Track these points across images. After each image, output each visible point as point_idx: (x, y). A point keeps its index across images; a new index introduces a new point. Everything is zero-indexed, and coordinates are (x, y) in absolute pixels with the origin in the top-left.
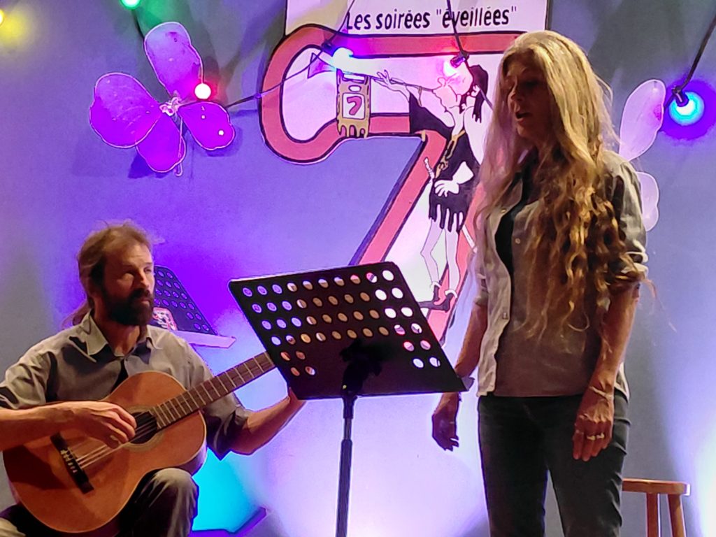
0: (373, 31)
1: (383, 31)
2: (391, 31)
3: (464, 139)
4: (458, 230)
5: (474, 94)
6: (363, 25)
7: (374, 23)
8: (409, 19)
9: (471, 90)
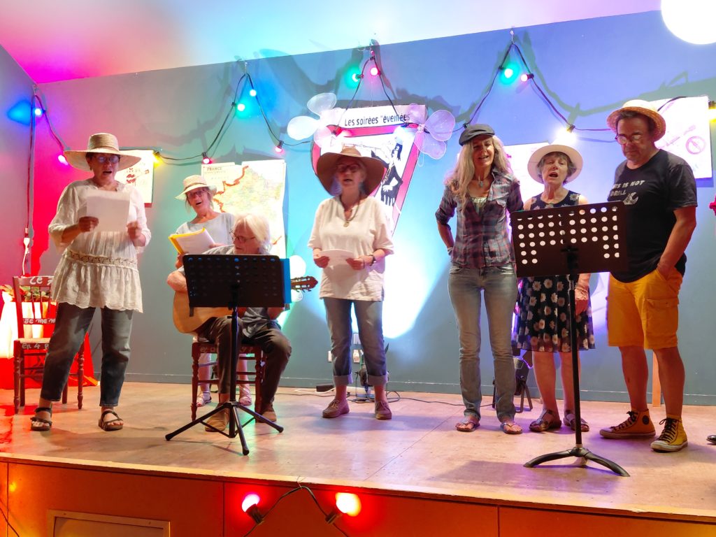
0: (356, 126)
1: (360, 126)
2: (363, 126)
3: (394, 168)
4: (393, 205)
5: (397, 149)
6: (351, 124)
7: (355, 122)
8: (370, 120)
9: (396, 148)
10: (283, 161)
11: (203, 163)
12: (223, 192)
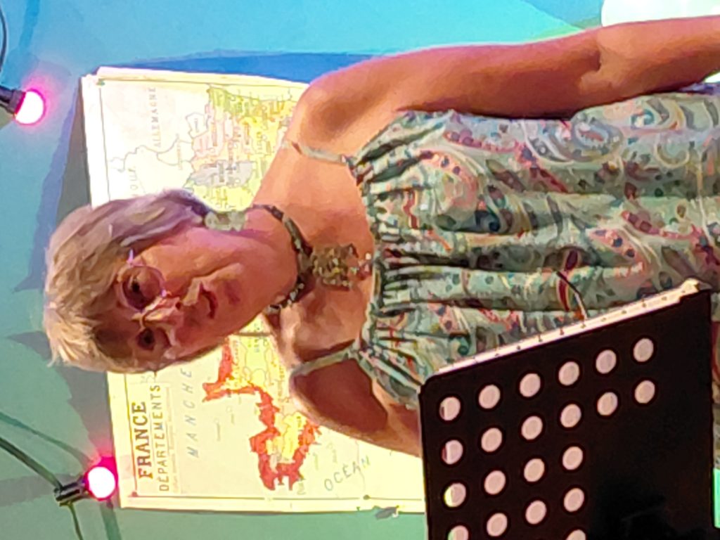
10: (88, 83)
11: (110, 502)
12: (267, 399)
